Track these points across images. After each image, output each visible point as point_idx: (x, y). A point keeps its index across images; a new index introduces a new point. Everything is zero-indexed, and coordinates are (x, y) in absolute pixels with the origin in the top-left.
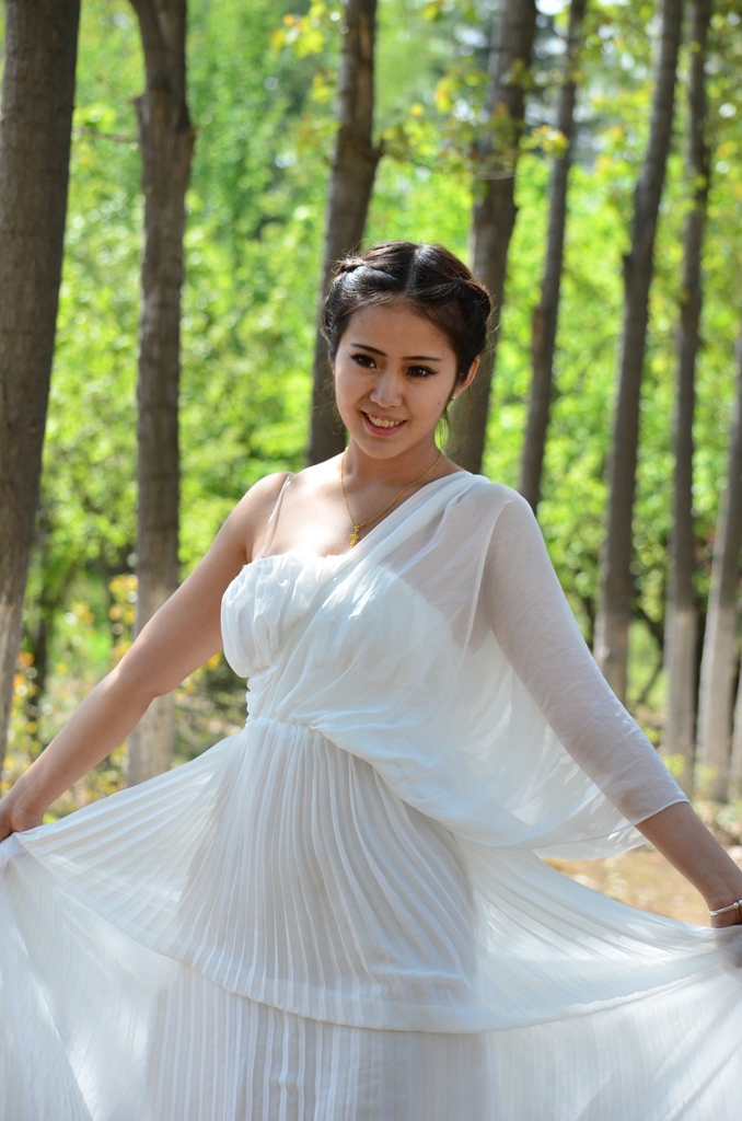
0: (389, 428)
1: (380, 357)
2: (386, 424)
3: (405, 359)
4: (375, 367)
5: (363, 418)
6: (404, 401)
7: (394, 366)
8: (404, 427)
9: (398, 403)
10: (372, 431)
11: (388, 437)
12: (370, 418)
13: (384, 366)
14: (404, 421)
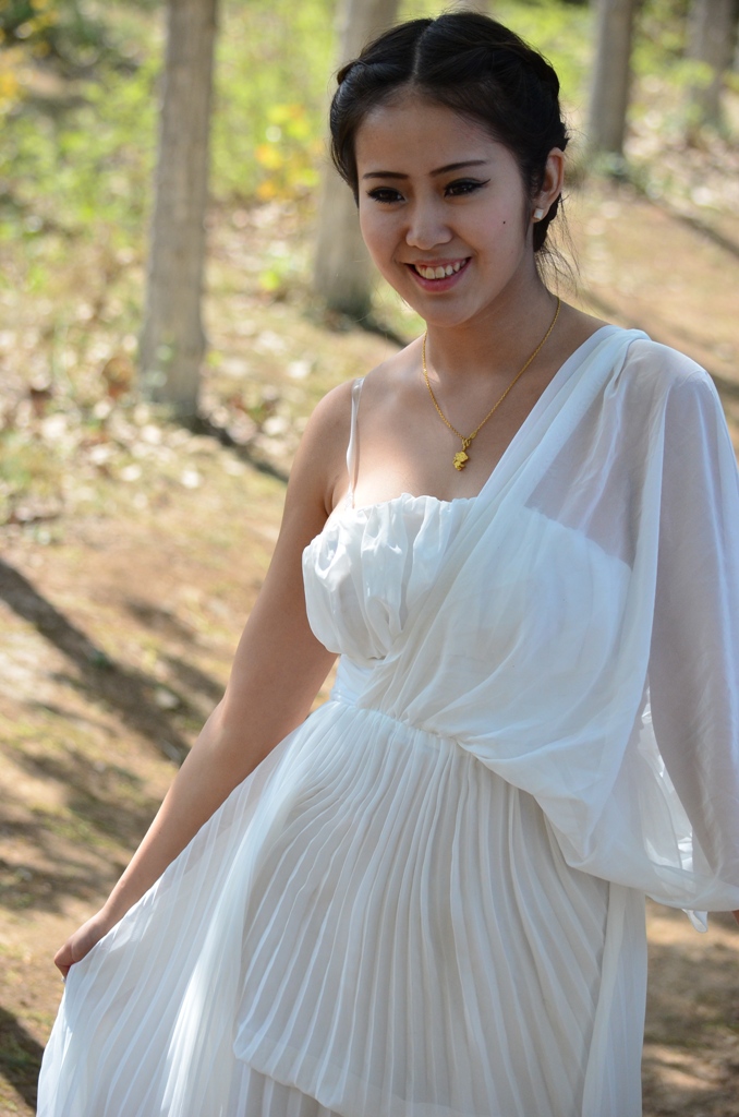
0: (447, 277)
1: (401, 182)
2: (441, 272)
3: (436, 173)
4: (403, 199)
5: (410, 274)
6: (454, 234)
7: (423, 190)
8: (470, 268)
9: (445, 238)
10: (426, 287)
11: (452, 289)
12: (419, 269)
13: (410, 192)
14: (468, 260)
